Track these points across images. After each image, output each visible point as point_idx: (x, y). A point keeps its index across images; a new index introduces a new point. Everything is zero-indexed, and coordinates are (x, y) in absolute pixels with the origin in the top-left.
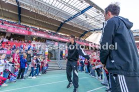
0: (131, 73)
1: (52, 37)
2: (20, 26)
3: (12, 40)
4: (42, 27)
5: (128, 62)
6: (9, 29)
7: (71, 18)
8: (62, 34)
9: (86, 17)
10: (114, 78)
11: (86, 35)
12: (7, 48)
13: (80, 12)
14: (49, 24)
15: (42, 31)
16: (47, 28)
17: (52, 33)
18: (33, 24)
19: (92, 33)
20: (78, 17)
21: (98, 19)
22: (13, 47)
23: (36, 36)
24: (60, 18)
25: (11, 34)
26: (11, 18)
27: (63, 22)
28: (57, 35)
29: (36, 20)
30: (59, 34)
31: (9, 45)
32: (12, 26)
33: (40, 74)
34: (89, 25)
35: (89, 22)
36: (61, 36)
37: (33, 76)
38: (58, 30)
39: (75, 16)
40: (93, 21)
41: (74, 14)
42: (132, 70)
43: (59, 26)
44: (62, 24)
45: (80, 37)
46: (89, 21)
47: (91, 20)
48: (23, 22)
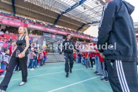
0: (130, 58)
1: (49, 30)
2: (15, 17)
3: (7, 32)
4: (39, 19)
5: (127, 47)
6: (3, 21)
7: (69, 10)
8: (60, 27)
9: (85, 9)
10: (112, 64)
11: (84, 28)
12: (3, 41)
13: (79, 3)
14: (45, 16)
15: (38, 24)
16: (43, 20)
17: (49, 25)
18: (28, 16)
19: (90, 26)
20: (77, 8)
21: (97, 11)
22: (9, 40)
23: (33, 28)
24: (57, 10)
25: (6, 26)
26: (4, 9)
27: (60, 13)
28: (55, 28)
29: (31, 12)
30: (57, 26)
31: (5, 38)
32: (6, 18)
33: (38, 66)
34: (87, 17)
35: (88, 14)
36: (59, 29)
37: (31, 68)
38: (56, 22)
39: (73, 7)
40: (91, 13)
41: (71, 5)
42: (131, 55)
43: (56, 18)
44: (59, 16)
45: (78, 30)
46: (88, 12)
47: (89, 11)
48: (18, 13)
